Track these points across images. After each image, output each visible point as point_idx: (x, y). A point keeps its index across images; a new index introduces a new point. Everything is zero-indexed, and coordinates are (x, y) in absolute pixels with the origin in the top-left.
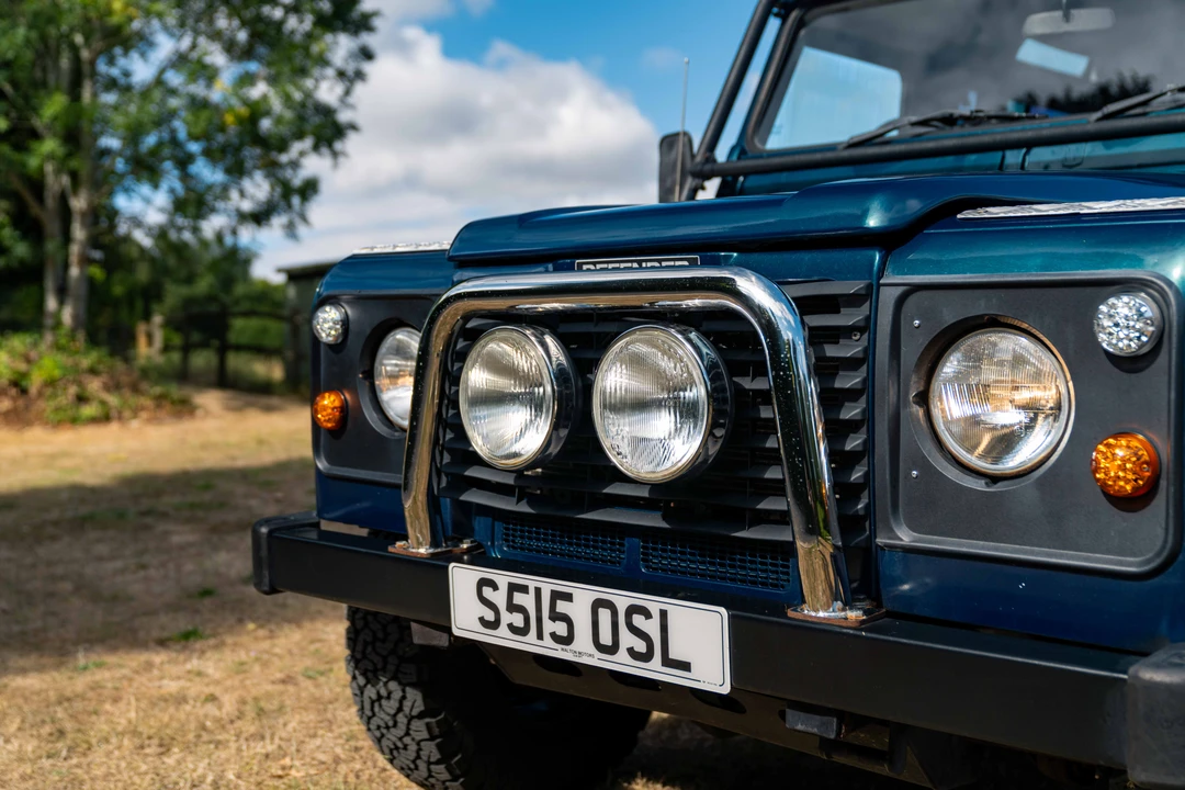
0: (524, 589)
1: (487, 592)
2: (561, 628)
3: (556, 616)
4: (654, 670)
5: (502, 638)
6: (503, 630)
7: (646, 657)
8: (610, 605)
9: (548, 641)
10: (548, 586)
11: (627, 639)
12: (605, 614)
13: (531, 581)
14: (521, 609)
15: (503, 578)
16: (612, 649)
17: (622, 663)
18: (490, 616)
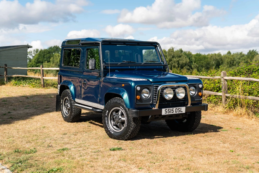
0: (170, 109)
1: (166, 110)
2: (173, 112)
3: (172, 111)
4: (180, 113)
5: (167, 114)
6: (167, 113)
8: (177, 109)
10: (172, 108)
11: (178, 111)
12: (176, 110)
13: (170, 108)
15: (167, 109)
17: (178, 113)
18: (166, 112)
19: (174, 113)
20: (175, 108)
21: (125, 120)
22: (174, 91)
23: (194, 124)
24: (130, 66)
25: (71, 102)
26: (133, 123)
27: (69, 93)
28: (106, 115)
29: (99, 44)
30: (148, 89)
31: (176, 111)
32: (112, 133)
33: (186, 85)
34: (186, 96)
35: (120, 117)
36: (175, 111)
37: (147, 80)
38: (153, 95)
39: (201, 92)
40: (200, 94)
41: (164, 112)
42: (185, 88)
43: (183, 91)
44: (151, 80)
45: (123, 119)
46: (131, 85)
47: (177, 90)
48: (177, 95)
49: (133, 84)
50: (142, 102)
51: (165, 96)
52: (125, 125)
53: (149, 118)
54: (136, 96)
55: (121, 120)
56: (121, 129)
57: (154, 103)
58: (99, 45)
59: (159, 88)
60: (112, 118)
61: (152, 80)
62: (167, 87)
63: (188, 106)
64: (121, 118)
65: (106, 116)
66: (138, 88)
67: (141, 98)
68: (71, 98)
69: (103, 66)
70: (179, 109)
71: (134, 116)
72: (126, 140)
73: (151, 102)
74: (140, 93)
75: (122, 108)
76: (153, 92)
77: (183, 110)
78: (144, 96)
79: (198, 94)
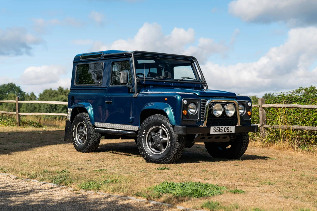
0: (218, 128)
1: (215, 129)
2: (221, 131)
3: (221, 130)
5: (216, 133)
6: (216, 132)
7: (228, 132)
8: (226, 128)
9: (220, 132)
10: (220, 127)
11: (227, 130)
12: (225, 129)
13: (219, 127)
14: (218, 130)
15: (216, 127)
16: (226, 132)
17: (227, 133)
18: (215, 131)
19: (223, 132)
20: (224, 127)
21: (167, 140)
22: (223, 107)
23: (242, 149)
24: (165, 82)
25: (89, 127)
26: (178, 143)
27: (86, 116)
28: (143, 135)
29: (131, 54)
30: (195, 104)
31: (225, 131)
32: (151, 156)
33: (236, 101)
34: (235, 114)
35: (161, 137)
36: (223, 130)
37: (193, 94)
38: (200, 111)
39: (250, 111)
40: (249, 113)
41: (213, 130)
42: (234, 105)
43: (233, 107)
44: (197, 94)
45: (164, 139)
46: (176, 99)
47: (226, 107)
48: (226, 112)
49: (178, 98)
50: (189, 119)
51: (214, 112)
52: (168, 145)
53: (195, 138)
54: (183, 111)
55: (162, 140)
56: (161, 151)
57: (201, 120)
58: (131, 57)
59: (207, 103)
60: (150, 139)
61: (199, 94)
62: (215, 103)
63: (237, 125)
64: (162, 139)
65: (143, 137)
66: (185, 102)
67: (188, 113)
68: (89, 122)
69: (137, 80)
70: (228, 129)
71: (181, 133)
72: (169, 163)
73: (198, 119)
74: (186, 107)
75: (163, 125)
76: (200, 107)
77: (232, 129)
78: (191, 112)
79: (246, 113)
